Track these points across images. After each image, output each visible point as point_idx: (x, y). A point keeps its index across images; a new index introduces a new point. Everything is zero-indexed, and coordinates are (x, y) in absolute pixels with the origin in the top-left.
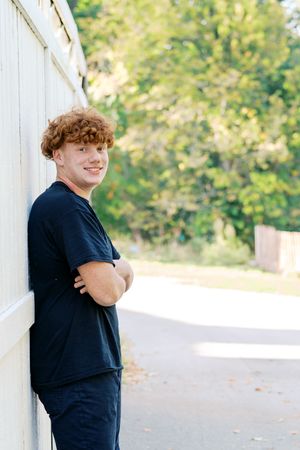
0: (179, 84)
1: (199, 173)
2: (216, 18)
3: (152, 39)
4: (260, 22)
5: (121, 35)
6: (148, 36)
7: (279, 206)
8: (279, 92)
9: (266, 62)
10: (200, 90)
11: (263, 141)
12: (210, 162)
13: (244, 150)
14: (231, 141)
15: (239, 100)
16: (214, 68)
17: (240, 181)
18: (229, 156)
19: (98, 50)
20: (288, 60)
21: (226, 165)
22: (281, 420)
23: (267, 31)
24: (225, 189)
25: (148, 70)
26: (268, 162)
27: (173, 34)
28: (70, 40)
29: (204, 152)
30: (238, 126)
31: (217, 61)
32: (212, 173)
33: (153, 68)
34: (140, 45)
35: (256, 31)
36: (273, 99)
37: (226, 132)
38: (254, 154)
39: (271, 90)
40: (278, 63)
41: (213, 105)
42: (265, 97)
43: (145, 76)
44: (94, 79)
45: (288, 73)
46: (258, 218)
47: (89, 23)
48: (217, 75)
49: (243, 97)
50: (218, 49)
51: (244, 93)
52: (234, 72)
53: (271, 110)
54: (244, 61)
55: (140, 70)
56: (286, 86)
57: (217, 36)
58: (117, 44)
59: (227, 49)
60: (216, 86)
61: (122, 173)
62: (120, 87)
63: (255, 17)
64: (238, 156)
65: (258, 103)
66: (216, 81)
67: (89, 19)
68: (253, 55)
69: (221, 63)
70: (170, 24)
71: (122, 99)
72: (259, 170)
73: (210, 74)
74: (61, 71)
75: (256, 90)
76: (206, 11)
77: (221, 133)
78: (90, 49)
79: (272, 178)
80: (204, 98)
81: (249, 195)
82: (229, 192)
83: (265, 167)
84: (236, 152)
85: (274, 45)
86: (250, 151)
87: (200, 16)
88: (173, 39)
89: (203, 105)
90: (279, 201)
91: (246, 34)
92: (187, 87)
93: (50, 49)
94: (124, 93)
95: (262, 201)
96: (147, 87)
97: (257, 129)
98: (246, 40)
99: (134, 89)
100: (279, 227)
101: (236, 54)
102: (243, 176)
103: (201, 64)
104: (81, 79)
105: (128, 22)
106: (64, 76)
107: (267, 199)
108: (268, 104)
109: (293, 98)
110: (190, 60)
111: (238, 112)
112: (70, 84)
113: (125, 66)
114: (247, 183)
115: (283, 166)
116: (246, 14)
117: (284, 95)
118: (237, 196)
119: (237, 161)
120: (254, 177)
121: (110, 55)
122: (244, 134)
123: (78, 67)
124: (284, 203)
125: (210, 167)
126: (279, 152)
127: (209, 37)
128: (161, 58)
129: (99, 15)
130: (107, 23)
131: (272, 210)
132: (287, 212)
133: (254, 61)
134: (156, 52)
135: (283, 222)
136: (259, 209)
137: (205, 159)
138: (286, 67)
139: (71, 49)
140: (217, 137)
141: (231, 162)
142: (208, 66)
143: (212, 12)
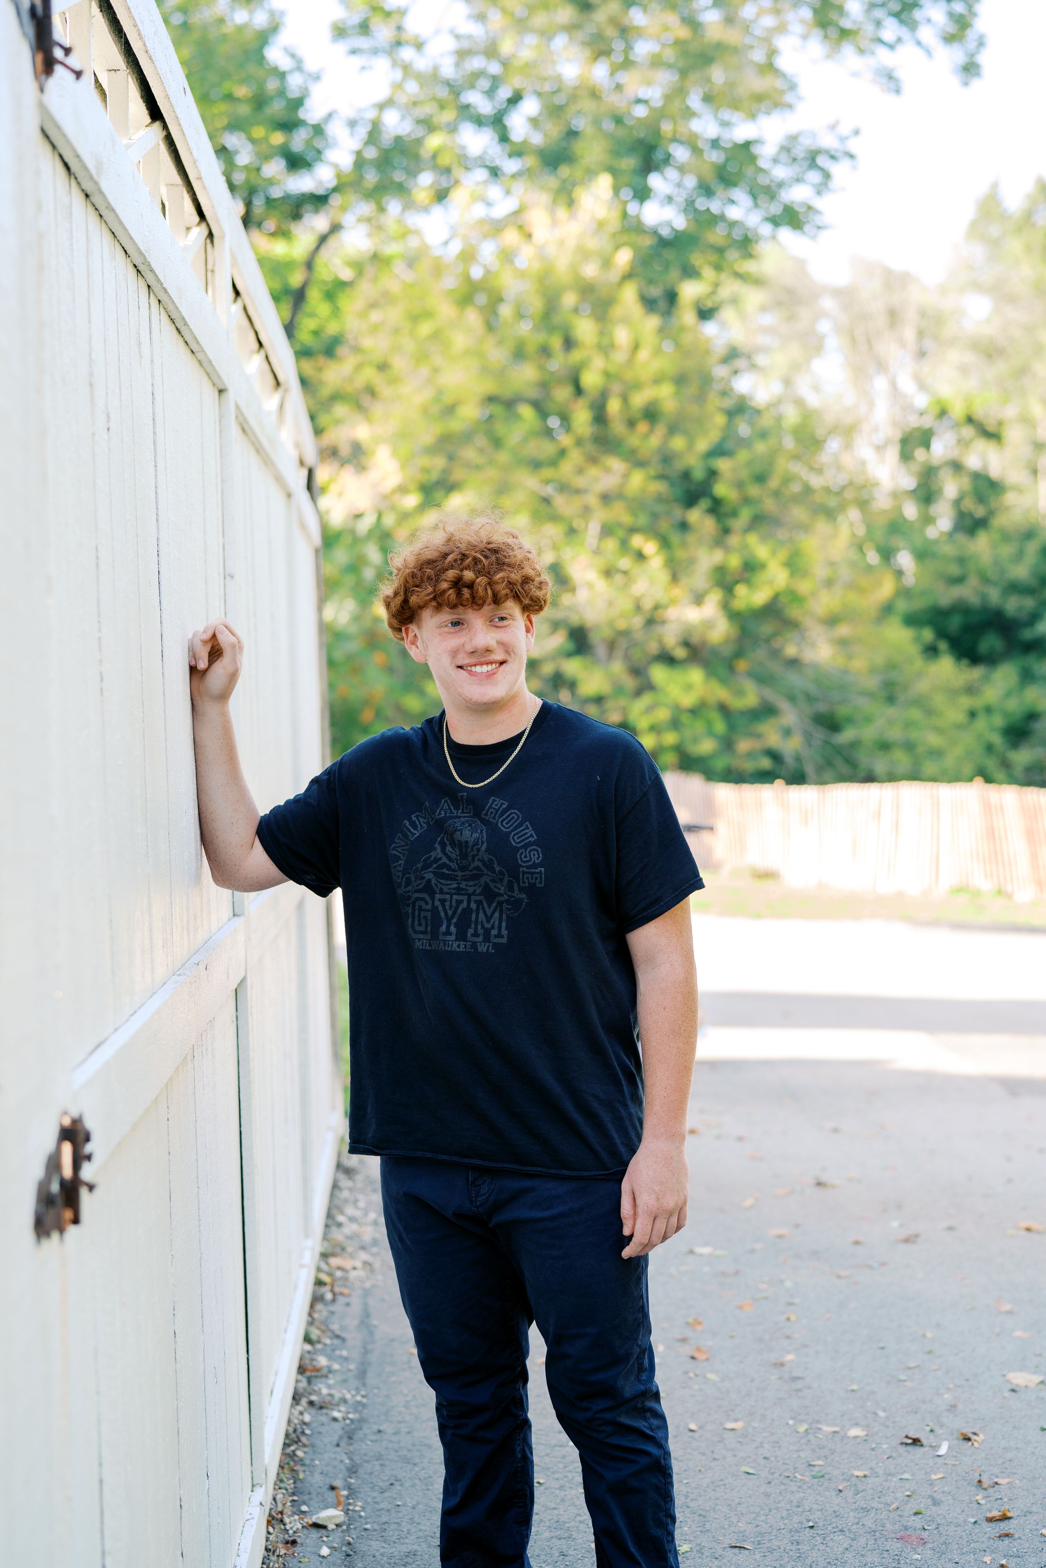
0: (503, 489)
1: (548, 669)
2: (576, 356)
3: (448, 399)
4: (665, 363)
5: (385, 391)
6: (440, 393)
7: (711, 733)
8: (704, 503)
9: (678, 443)
10: (546, 501)
11: (673, 602)
12: (570, 646)
13: (637, 622)
14: (610, 604)
15: (627, 519)
16: (575, 457)
17: (630, 683)
18: (607, 633)
19: (338, 422)
20: (724, 439)
21: (601, 651)
22: (749, 1202)
23: (680, 380)
24: (599, 700)
25: (439, 462)
26: (686, 644)
27: (489, 387)
28: (278, 384)
29: (555, 625)
30: (625, 573)
31: (579, 442)
32: (573, 667)
33: (451, 458)
34: (425, 411)
35: (657, 381)
36: (695, 515)
37: (601, 585)
38: (658, 629)
39: (691, 498)
40: (703, 445)
41: (572, 532)
42: (678, 512)
43: (434, 476)
44: (332, 480)
45: (723, 465)
46: (669, 758)
47: (320, 369)
48: (580, 471)
49: (634, 514)
50: (582, 418)
51: (637, 505)
52: (616, 465)
53: (691, 538)
54: (634, 440)
55: (425, 461)
56: (721, 489)
57: (579, 390)
58: (377, 410)
59: (600, 417)
60: (578, 492)
61: (390, 670)
62: (385, 497)
63: (657, 351)
64: (625, 633)
65: (664, 526)
66: (580, 482)
67: (321, 360)
68: (651, 431)
69: (590, 447)
70: (485, 370)
71: (389, 520)
72: (667, 659)
73: (566, 468)
74: (259, 449)
75: (660, 499)
76: (556, 343)
77: (590, 586)
78: (324, 420)
79: (696, 675)
80: (554, 518)
81: (650, 709)
82: (609, 705)
83: (680, 653)
84: (622, 625)
85: (693, 409)
86: (651, 622)
87: (545, 351)
88: (491, 399)
89: (553, 530)
90: (709, 724)
91: (637, 386)
92: (520, 496)
93: (231, 396)
94: (393, 508)
95: (675, 724)
96: (438, 495)
97: (663, 576)
98: (639, 400)
99: (412, 500)
100: (711, 775)
101: (618, 427)
102: (637, 671)
103: (547, 449)
104: (304, 473)
105: (399, 364)
106: (266, 460)
107: (685, 719)
108: (684, 526)
109: (734, 514)
110: (525, 440)
111: (624, 544)
112: (279, 479)
113: (395, 454)
114: (645, 686)
115: (715, 652)
116: (636, 347)
117: (717, 508)
118: (625, 711)
119: (623, 644)
120: (659, 674)
121: (362, 432)
122: (640, 587)
123: (297, 445)
124: (720, 727)
125: (569, 655)
126: (708, 624)
127: (562, 394)
128: (467, 437)
129: (341, 351)
130: (359, 367)
131: (696, 740)
132: (728, 744)
133: (654, 441)
134: (456, 425)
135: (720, 764)
136: (670, 738)
137: (559, 640)
138: (719, 451)
139: (281, 406)
140: (582, 595)
141: (612, 646)
142: (562, 453)
143: (569, 343)
